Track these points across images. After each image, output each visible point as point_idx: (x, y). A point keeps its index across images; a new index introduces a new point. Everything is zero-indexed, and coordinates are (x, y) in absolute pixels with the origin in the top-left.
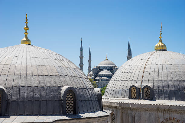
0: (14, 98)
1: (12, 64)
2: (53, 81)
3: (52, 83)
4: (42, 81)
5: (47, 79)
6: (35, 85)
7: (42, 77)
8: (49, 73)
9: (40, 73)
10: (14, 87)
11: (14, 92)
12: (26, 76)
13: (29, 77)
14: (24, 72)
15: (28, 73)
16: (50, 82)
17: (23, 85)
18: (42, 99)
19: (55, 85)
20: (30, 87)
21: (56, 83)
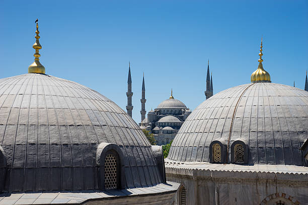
0: (18, 163)
1: (14, 106)
2: (83, 134)
3: (81, 137)
4: (65, 135)
5: (73, 132)
6: (53, 140)
7: (64, 128)
8: (77, 121)
9: (61, 122)
10: (18, 145)
11: (18, 154)
12: (37, 126)
13: (43, 129)
14: (33, 121)
15: (42, 121)
16: (78, 136)
17: (32, 141)
18: (64, 165)
19: (85, 141)
20: (45, 144)
21: (87, 138)
